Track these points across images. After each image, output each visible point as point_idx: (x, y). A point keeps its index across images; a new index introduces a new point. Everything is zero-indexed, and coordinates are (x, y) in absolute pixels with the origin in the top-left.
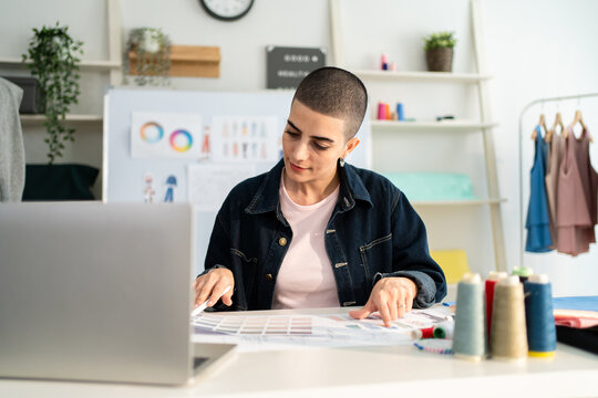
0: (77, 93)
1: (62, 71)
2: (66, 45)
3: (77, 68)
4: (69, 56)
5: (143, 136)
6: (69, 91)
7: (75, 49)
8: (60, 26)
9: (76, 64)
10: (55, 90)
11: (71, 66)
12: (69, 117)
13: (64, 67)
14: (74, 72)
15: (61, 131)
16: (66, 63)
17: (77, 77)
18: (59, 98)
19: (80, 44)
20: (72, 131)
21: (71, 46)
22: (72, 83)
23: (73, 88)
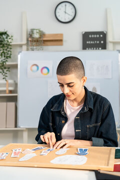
0: (11, 54)
1: (5, 47)
2: (7, 38)
3: (11, 45)
4: (8, 41)
5: (31, 69)
6: (8, 54)
7: (10, 38)
8: (5, 31)
9: (10, 44)
10: (3, 54)
11: (8, 45)
12: (7, 63)
13: (6, 46)
14: (10, 47)
15: (5, 68)
16: (7, 44)
17: (11, 48)
18: (4, 57)
19: (12, 36)
20: (9, 68)
21: (8, 38)
22: (9, 51)
23: (9, 53)
